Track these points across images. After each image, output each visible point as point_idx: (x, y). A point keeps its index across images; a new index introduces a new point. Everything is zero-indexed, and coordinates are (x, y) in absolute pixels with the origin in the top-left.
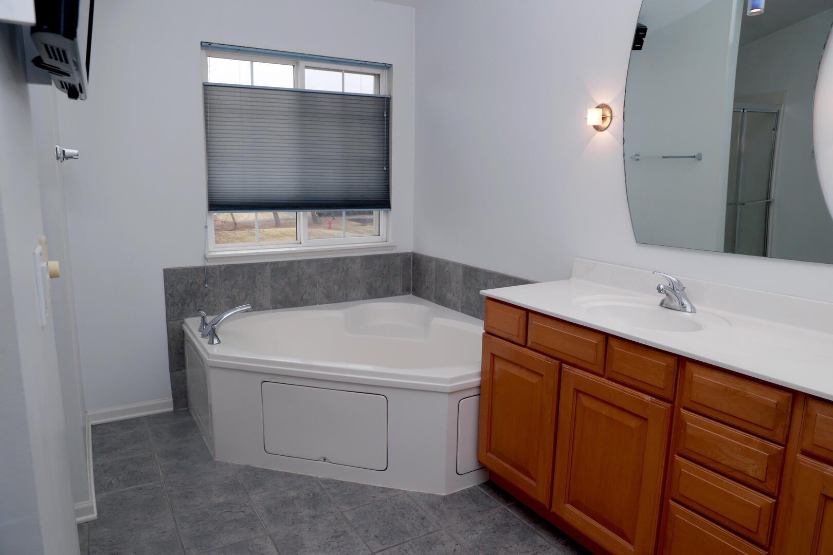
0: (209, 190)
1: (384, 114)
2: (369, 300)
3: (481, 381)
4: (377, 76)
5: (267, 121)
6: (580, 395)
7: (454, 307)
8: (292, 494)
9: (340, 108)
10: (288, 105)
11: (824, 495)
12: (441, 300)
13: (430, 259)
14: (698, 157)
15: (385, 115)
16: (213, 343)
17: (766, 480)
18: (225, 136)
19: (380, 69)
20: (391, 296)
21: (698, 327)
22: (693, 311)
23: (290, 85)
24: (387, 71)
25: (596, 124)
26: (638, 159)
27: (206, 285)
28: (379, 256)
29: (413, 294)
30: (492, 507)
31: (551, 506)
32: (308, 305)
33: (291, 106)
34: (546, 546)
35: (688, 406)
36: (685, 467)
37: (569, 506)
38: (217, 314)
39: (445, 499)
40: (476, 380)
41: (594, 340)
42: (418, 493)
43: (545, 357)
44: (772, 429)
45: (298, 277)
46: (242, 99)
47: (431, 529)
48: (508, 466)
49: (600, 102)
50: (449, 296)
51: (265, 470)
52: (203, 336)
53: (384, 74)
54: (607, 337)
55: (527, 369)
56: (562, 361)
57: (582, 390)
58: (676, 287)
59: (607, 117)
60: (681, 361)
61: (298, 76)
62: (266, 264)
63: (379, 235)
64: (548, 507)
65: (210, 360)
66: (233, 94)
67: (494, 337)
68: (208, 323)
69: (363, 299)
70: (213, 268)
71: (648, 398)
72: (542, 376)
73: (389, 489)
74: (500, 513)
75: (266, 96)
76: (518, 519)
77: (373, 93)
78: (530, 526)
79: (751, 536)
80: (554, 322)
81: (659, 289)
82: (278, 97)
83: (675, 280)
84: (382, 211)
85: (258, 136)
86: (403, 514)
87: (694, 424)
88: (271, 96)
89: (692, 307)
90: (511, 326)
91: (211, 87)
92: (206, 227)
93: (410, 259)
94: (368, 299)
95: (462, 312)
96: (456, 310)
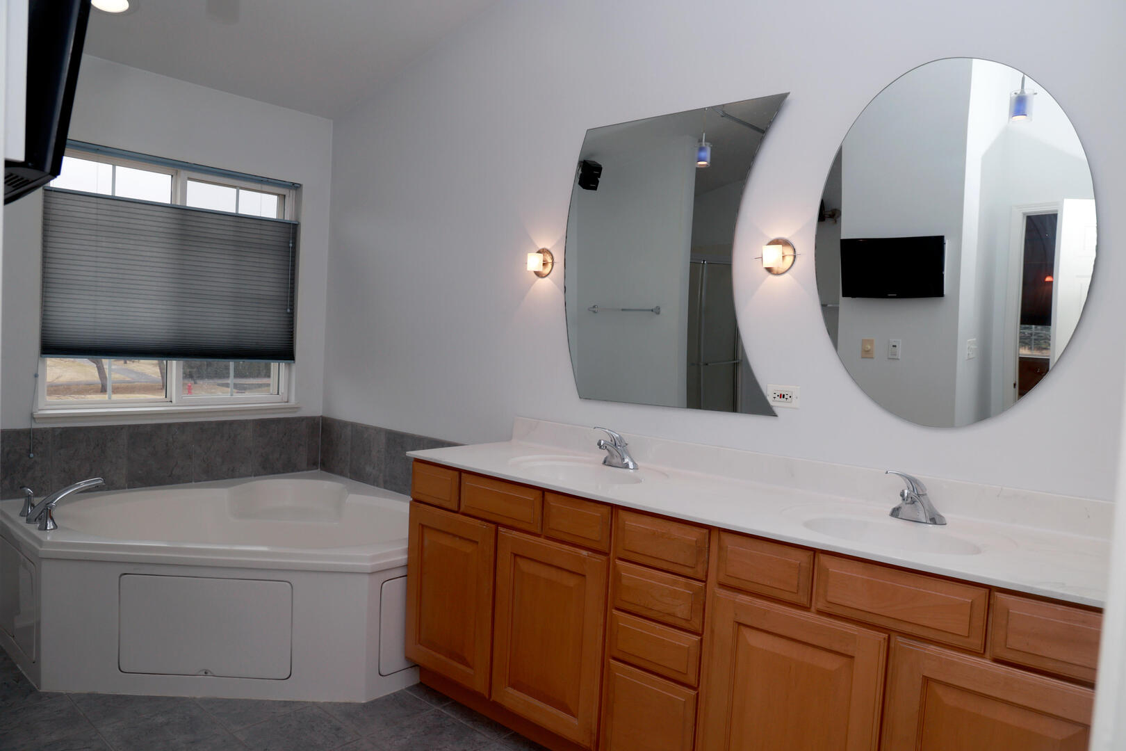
0: (43, 327)
1: (289, 243)
2: (263, 477)
3: (409, 558)
4: (282, 198)
5: (132, 242)
6: (518, 559)
7: (375, 483)
8: (161, 719)
9: (232, 233)
10: (162, 224)
11: (737, 622)
12: (358, 475)
13: (344, 424)
14: (656, 311)
15: (291, 245)
16: (46, 529)
17: (691, 618)
18: (71, 257)
19: (287, 189)
20: (293, 471)
21: (638, 481)
22: (636, 468)
23: (166, 199)
24: (294, 192)
25: (536, 270)
26: (594, 312)
27: (32, 455)
28: (278, 421)
29: (321, 469)
30: (423, 710)
31: (490, 695)
32: (179, 483)
33: (167, 225)
34: (486, 742)
35: (621, 556)
36: (624, 620)
37: (510, 690)
38: (46, 495)
39: (364, 705)
40: (402, 558)
41: (530, 496)
42: (330, 703)
43: (479, 521)
44: (693, 566)
45: (167, 445)
46: (99, 212)
47: (348, 739)
48: (443, 657)
49: (541, 247)
50: (368, 469)
51: (118, 696)
52: (28, 521)
53: (290, 195)
54: (544, 492)
55: (461, 538)
56: (497, 524)
57: (520, 553)
58: (618, 443)
59: (548, 263)
60: (615, 509)
61: (178, 189)
62: (122, 427)
63: (278, 394)
64: (487, 697)
65: (42, 549)
66: (87, 204)
67: (422, 505)
68: (35, 505)
69: (255, 476)
70: (44, 432)
71: (585, 553)
72: (477, 543)
73: (293, 702)
74: (432, 715)
75: (132, 210)
76: (454, 718)
77: (275, 218)
78: (468, 725)
79: (681, 678)
80: (489, 481)
81: (599, 444)
82: (150, 213)
83: (617, 436)
84: (283, 364)
85: (121, 261)
86: (313, 727)
87: (630, 574)
88: (138, 211)
89: (634, 464)
90: (442, 491)
91: (56, 193)
92: (36, 376)
93: (318, 424)
94: (262, 475)
95: (385, 488)
96: (377, 486)
